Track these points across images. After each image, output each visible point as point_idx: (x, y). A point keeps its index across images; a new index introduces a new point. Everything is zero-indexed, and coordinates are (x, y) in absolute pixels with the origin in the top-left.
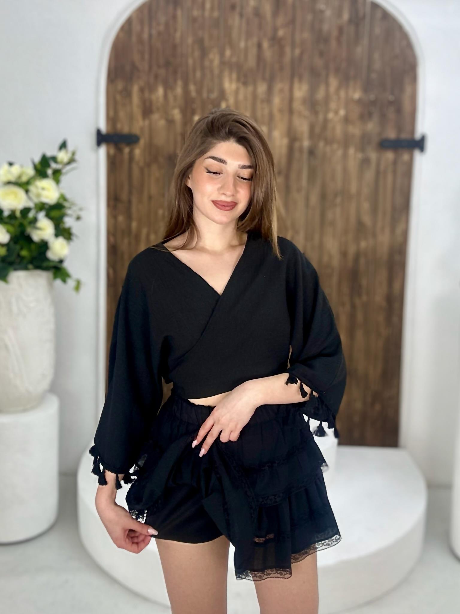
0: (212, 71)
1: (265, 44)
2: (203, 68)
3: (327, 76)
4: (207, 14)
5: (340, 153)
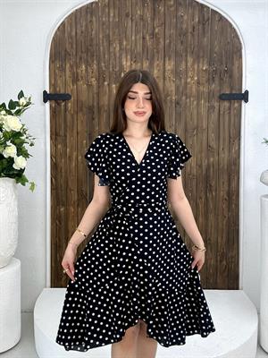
0: (115, 55)
1: (148, 37)
2: (109, 53)
3: (186, 56)
4: (111, 20)
5: (195, 103)
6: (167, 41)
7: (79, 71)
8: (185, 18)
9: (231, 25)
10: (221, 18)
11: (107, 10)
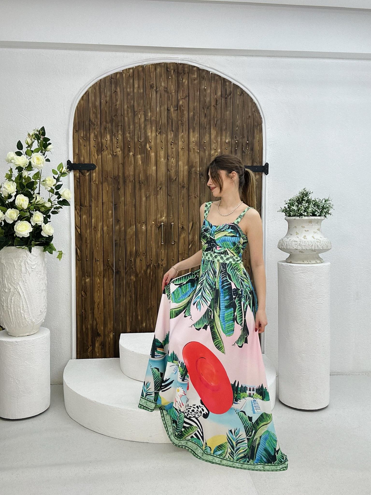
2: (134, 124)
3: (210, 128)
4: (135, 91)
6: (191, 114)
7: (104, 141)
8: (209, 91)
9: (252, 99)
10: (243, 92)
11: (131, 81)
